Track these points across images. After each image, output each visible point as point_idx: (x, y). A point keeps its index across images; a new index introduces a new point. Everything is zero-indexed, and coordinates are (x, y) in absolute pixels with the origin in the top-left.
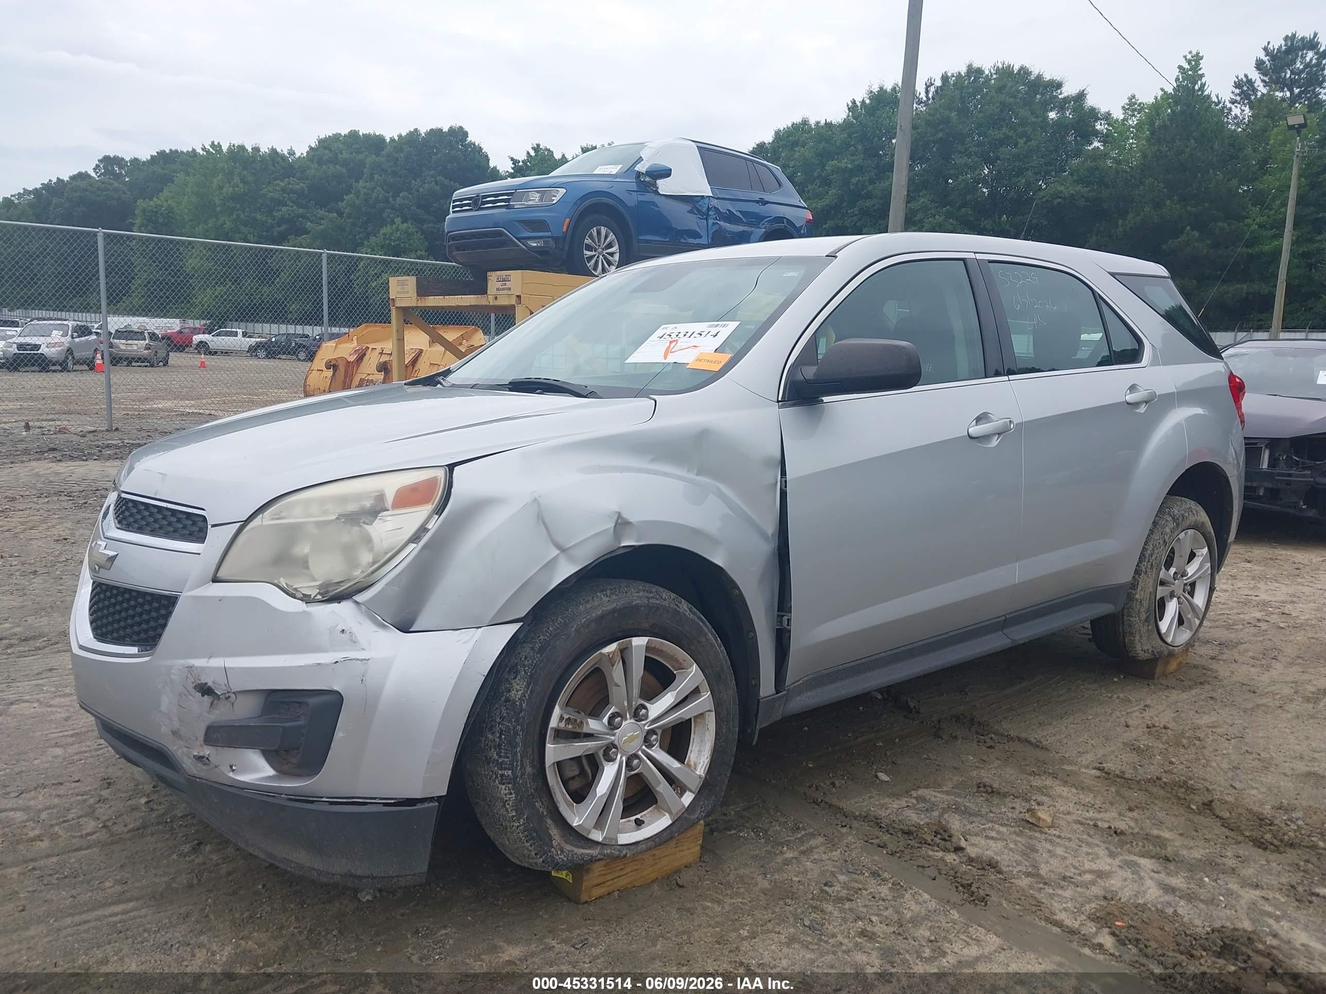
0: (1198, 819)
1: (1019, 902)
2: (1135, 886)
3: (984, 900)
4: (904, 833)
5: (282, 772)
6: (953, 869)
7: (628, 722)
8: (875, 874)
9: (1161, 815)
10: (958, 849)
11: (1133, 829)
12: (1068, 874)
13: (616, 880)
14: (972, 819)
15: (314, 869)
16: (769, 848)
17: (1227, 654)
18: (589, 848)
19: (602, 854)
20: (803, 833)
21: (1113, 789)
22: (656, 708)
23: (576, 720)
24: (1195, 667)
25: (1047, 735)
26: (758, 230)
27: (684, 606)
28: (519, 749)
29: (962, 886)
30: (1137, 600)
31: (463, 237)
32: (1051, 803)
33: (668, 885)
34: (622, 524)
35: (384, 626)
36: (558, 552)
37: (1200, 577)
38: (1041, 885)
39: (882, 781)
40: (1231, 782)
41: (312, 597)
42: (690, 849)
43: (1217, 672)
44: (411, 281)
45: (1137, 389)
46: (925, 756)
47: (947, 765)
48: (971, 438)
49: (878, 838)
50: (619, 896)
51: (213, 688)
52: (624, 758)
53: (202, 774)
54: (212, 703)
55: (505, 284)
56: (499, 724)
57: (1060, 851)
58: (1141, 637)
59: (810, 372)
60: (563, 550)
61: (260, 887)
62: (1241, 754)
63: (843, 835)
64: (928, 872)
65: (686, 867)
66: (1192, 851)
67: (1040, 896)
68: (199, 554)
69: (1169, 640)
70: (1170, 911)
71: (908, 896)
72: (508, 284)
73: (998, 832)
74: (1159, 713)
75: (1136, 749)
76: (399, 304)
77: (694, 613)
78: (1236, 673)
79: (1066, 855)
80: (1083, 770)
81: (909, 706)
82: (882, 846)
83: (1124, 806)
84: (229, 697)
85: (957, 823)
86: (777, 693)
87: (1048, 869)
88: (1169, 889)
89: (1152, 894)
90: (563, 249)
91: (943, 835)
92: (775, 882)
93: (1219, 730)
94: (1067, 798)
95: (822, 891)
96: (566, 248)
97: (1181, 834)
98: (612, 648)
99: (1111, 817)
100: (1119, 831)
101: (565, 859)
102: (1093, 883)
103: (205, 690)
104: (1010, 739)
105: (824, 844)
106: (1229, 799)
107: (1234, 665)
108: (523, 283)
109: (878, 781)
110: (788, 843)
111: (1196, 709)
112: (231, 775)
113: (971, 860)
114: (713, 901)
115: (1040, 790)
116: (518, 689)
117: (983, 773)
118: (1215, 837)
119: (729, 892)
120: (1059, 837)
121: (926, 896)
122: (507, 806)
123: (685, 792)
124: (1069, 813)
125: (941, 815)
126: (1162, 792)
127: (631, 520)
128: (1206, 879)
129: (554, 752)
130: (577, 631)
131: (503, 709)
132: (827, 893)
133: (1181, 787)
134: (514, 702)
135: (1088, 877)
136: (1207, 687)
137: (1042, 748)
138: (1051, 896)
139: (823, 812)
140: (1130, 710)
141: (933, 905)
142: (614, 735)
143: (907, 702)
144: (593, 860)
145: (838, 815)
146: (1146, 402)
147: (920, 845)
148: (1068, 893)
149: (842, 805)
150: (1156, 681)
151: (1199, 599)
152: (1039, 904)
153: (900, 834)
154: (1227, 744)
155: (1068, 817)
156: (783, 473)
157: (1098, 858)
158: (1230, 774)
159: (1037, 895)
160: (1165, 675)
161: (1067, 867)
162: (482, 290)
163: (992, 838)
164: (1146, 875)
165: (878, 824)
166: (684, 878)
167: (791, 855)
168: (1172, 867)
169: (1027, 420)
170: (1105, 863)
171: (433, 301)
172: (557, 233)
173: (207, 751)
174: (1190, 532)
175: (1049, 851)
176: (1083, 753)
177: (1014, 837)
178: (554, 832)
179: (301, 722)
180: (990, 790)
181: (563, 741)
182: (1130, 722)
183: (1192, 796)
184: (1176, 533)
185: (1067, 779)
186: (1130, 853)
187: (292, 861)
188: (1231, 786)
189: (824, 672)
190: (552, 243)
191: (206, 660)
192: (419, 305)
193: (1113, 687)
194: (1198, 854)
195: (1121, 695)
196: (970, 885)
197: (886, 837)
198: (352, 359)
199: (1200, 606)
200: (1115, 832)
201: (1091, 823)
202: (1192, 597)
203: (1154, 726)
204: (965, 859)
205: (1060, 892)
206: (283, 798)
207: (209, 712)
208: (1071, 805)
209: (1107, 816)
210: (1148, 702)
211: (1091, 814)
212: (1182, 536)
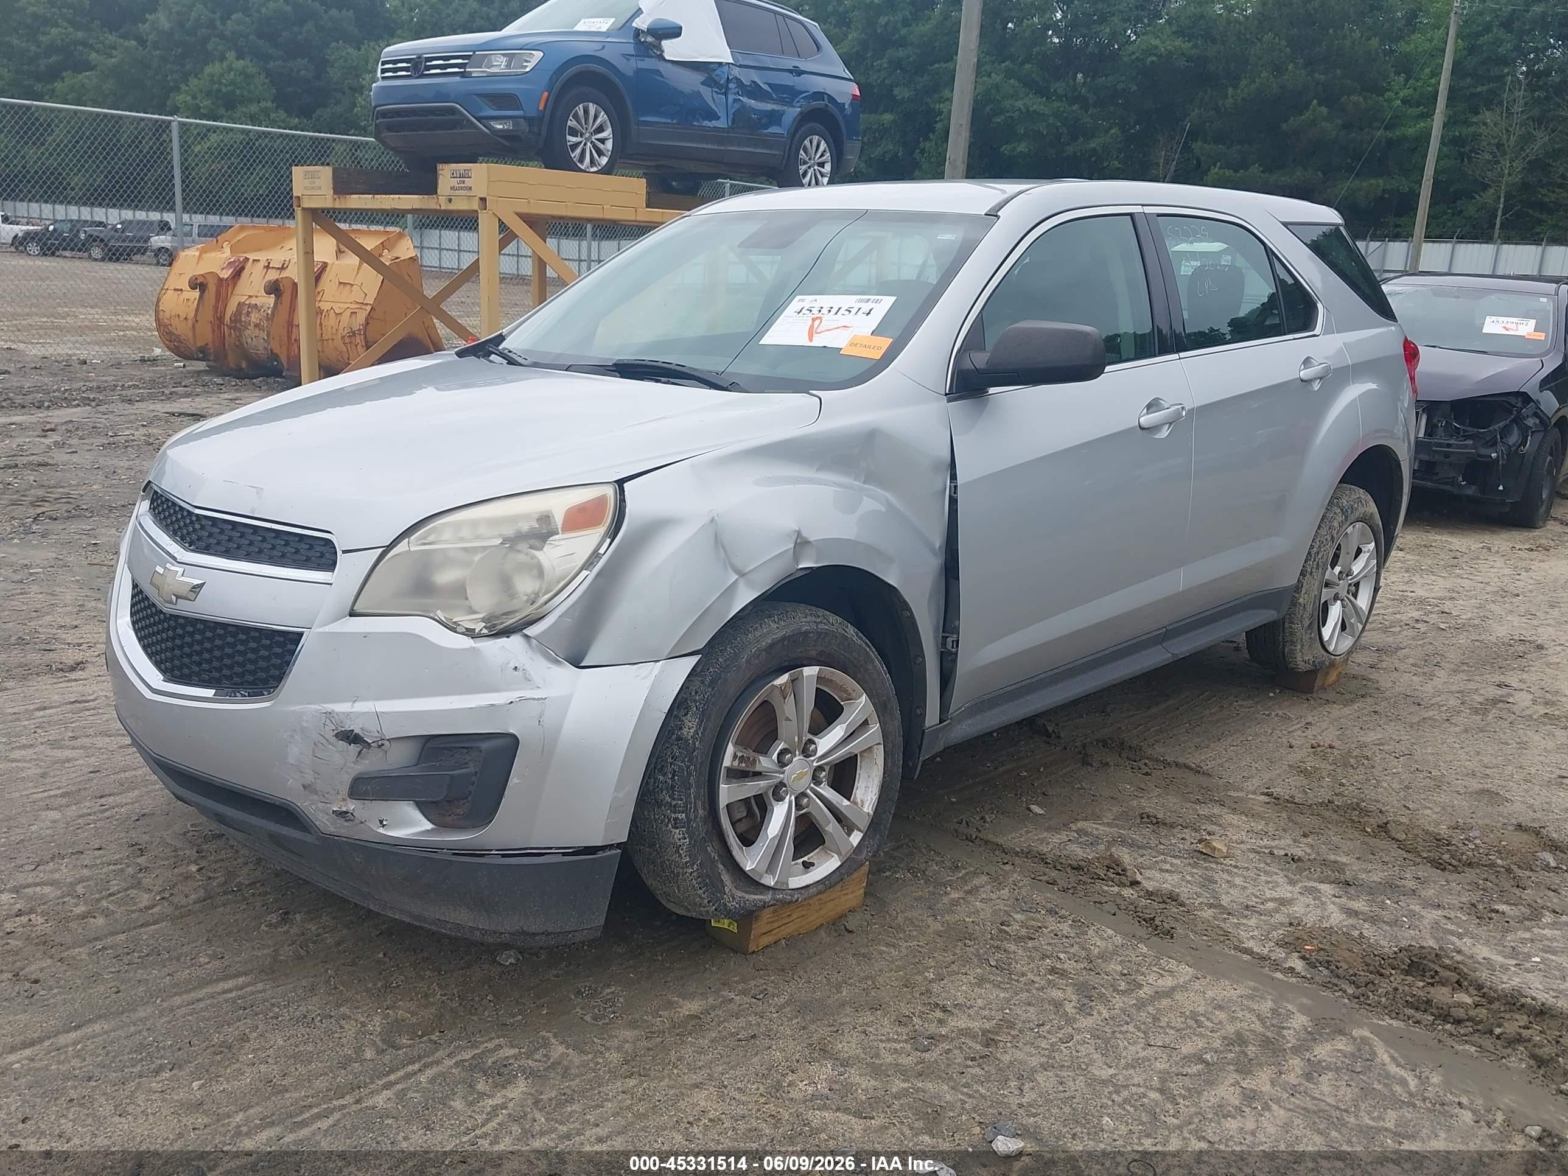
0: (1372, 841)
1: (1206, 933)
2: (1319, 912)
3: (1170, 933)
4: (1074, 868)
5: (441, 824)
6: (1132, 904)
7: (798, 758)
8: (1051, 912)
9: (1336, 839)
10: (1135, 883)
11: (1309, 855)
12: (1250, 903)
13: (783, 928)
14: (1141, 851)
15: (478, 929)
16: (931, 889)
17: (1387, 662)
18: (761, 894)
19: (774, 900)
20: (964, 872)
21: (1284, 815)
22: (826, 742)
23: (749, 758)
24: (1355, 677)
25: (1207, 757)
26: (791, 109)
27: (851, 630)
28: (692, 790)
29: (1144, 920)
30: (1300, 604)
31: (398, 113)
32: (1222, 832)
33: (835, 930)
34: (801, 543)
35: (557, 662)
36: (737, 577)
37: (1365, 576)
38: (1225, 916)
39: (1036, 814)
40: (1403, 802)
41: (477, 631)
42: (853, 893)
43: (1378, 682)
44: (324, 175)
45: (1310, 362)
46: (1079, 786)
47: (1103, 794)
48: (1142, 428)
49: (1045, 874)
50: (787, 945)
51: (361, 734)
52: (793, 798)
53: (343, 832)
54: (360, 753)
55: (464, 182)
56: (671, 764)
57: (1238, 881)
58: (1302, 646)
59: (980, 359)
60: (742, 575)
61: (381, 955)
62: (1411, 773)
63: (1007, 873)
64: (1106, 907)
65: (850, 911)
66: (1370, 874)
67: (1226, 926)
68: (331, 584)
69: (1331, 649)
70: (1356, 933)
71: (1090, 932)
72: (468, 182)
73: (1172, 865)
74: (1323, 732)
75: (1303, 772)
76: (307, 204)
77: (860, 638)
78: (1398, 683)
79: (1246, 884)
80: (1251, 796)
81: (1047, 730)
82: (1053, 883)
83: (1298, 832)
84: (383, 745)
85: (1127, 856)
86: (940, 723)
87: (1229, 900)
88: (1352, 913)
89: (1336, 918)
90: (539, 134)
91: (1116, 870)
92: (948, 924)
93: (1386, 747)
94: (1238, 827)
95: (1001, 931)
96: (544, 133)
97: (1358, 858)
98: (784, 679)
99: (1285, 844)
100: (1296, 858)
101: (737, 906)
102: (1277, 910)
103: (351, 737)
104: (1166, 764)
105: (989, 883)
106: (1404, 820)
107: (1395, 674)
108: (489, 181)
109: (1031, 814)
110: (950, 883)
111: (1361, 725)
112: (381, 830)
113: (1149, 894)
114: (887, 945)
115: (1209, 818)
116: (690, 727)
117: (1144, 802)
118: (1393, 859)
119: (901, 935)
120: (1236, 867)
121: (1110, 932)
122: (681, 852)
123: (853, 831)
124: (1242, 842)
125: (1108, 849)
126: (1335, 816)
127: (811, 540)
128: (1388, 901)
129: (727, 793)
130: (748, 662)
131: (675, 748)
132: (1006, 932)
133: (1355, 809)
134: (687, 740)
135: (1270, 905)
136: (1369, 700)
137: (1203, 773)
138: (1237, 926)
139: (980, 850)
140: (1290, 729)
141: (1118, 940)
142: (783, 773)
143: (1044, 725)
144: (765, 906)
145: (997, 853)
146: (1321, 379)
147: (1092, 881)
148: (1253, 922)
149: (1000, 840)
150: (1314, 695)
151: (1363, 601)
152: (1226, 934)
153: (1069, 870)
154: (1395, 762)
155: (1242, 846)
156: (954, 477)
157: (1278, 886)
158: (1402, 794)
159: (1223, 925)
160: (1323, 688)
161: (1248, 896)
162: (430, 188)
163: (1167, 871)
164: (1327, 900)
165: (1043, 859)
166: (852, 923)
167: (957, 896)
168: (1352, 890)
169: (1199, 405)
170: (1285, 891)
171: (356, 201)
172: (532, 113)
173: (351, 806)
174: (1359, 525)
175: (1228, 882)
176: (1248, 778)
177: (1189, 868)
178: (726, 878)
179: (471, 769)
180: (1155, 821)
181: (734, 781)
182: (1294, 743)
183: (1366, 819)
184: (1344, 527)
185: (1237, 807)
186: (1310, 879)
187: (447, 922)
188: (1405, 806)
189: (986, 697)
190: (524, 126)
191: (350, 704)
192: (337, 206)
193: (1270, 704)
194: (1376, 877)
195: (1280, 713)
196: (1153, 919)
197: (1054, 874)
198: (226, 274)
199: (1364, 608)
200: (1293, 859)
201: (1267, 851)
202: (1356, 598)
203: (1319, 746)
204: (1142, 893)
205: (1245, 921)
206: (445, 854)
207: (355, 762)
208: (1243, 833)
209: (1282, 843)
210: (1310, 719)
211: (1265, 842)
212: (1350, 530)
